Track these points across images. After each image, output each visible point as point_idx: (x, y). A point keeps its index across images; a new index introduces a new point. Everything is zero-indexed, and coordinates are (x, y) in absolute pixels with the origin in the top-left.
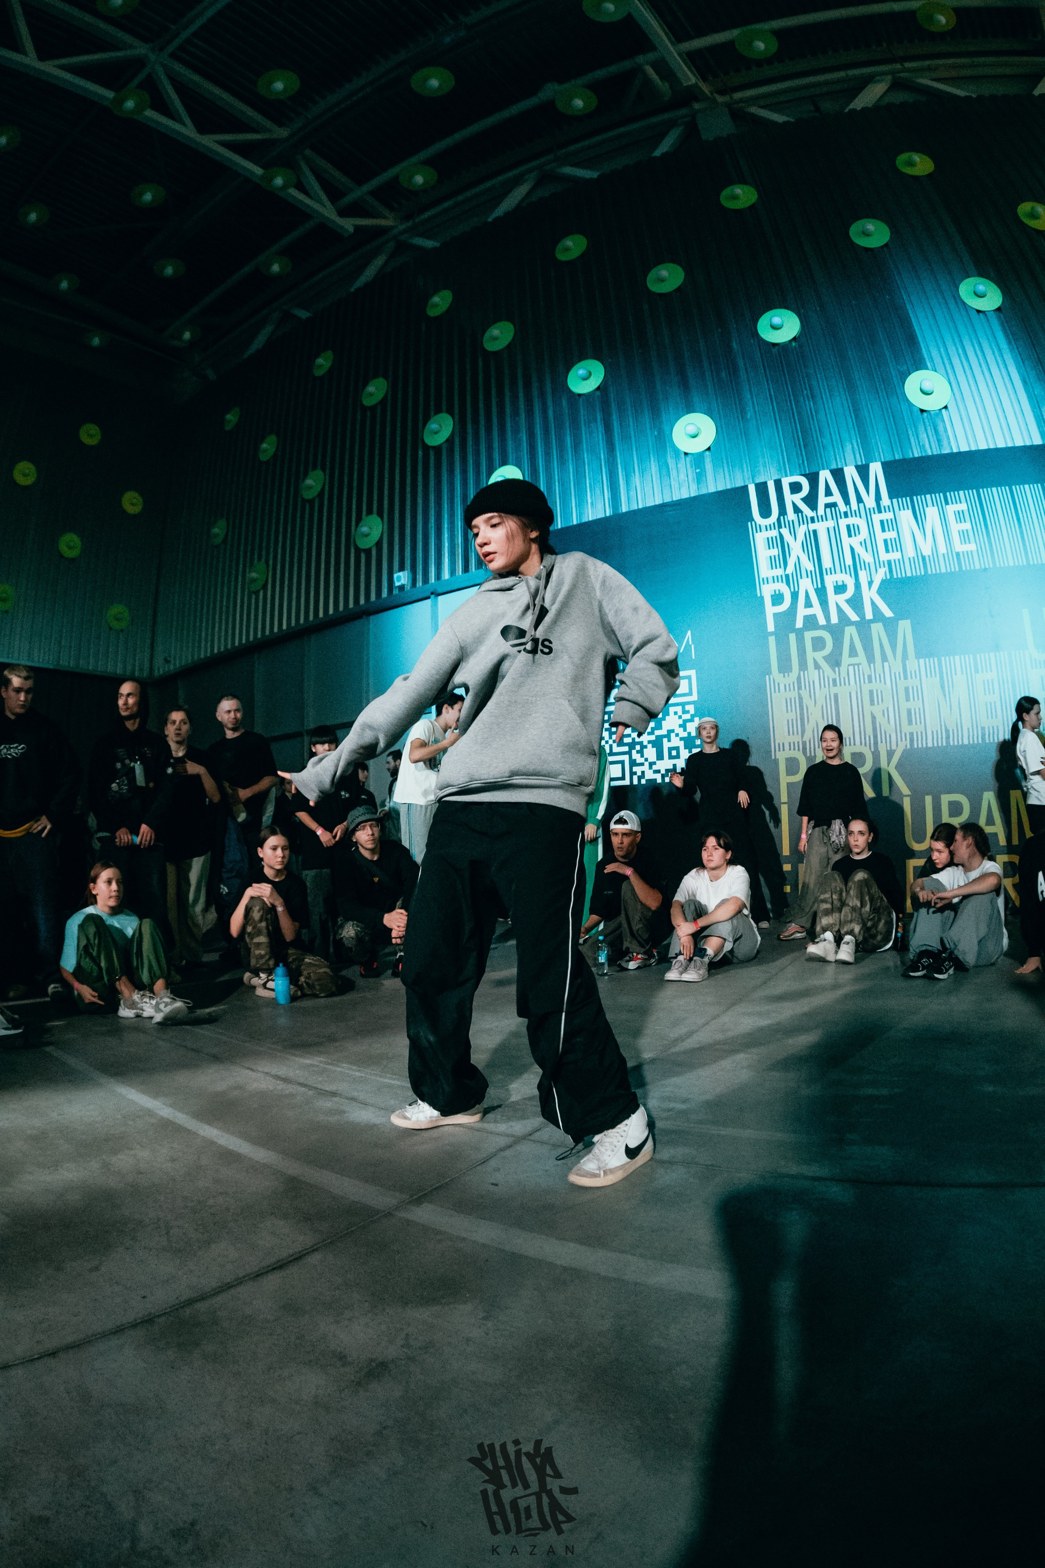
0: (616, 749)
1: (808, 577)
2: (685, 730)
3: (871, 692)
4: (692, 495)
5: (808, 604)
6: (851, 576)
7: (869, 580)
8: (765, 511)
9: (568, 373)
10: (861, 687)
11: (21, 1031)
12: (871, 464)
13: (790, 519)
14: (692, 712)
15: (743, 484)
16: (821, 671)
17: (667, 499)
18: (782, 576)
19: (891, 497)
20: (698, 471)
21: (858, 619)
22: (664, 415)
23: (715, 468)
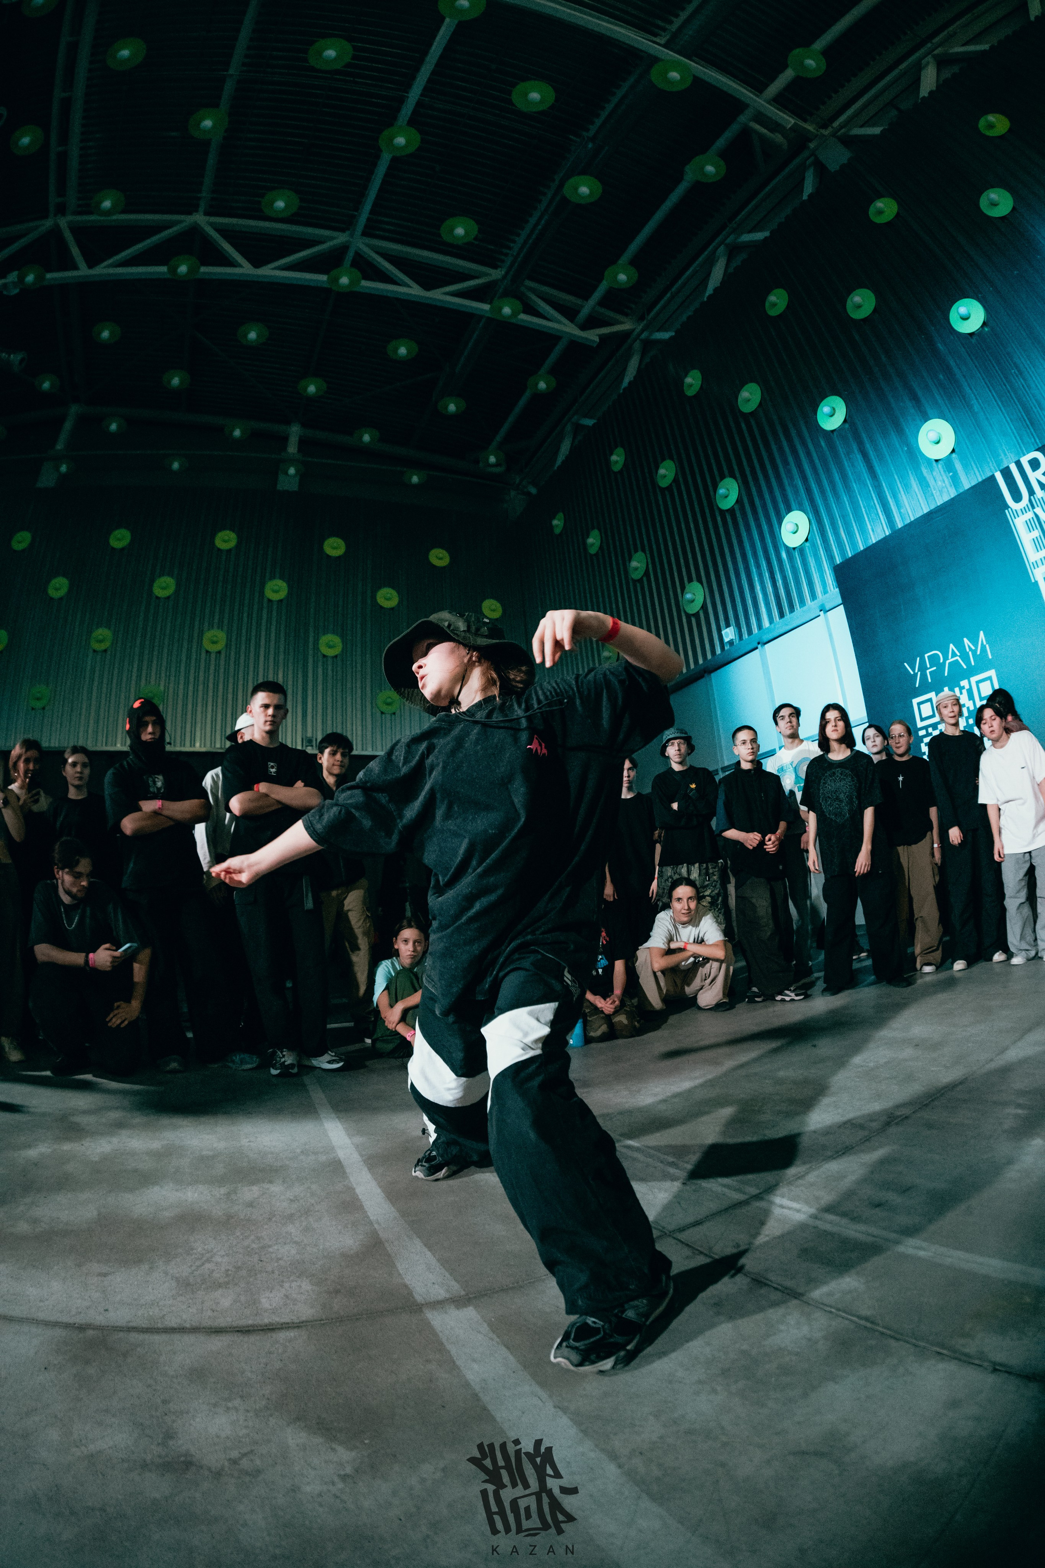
4: (951, 497)
8: (1017, 495)
9: (816, 413)
13: (1039, 496)
15: (989, 475)
17: (933, 507)
20: (951, 474)
22: (906, 429)
23: (965, 467)
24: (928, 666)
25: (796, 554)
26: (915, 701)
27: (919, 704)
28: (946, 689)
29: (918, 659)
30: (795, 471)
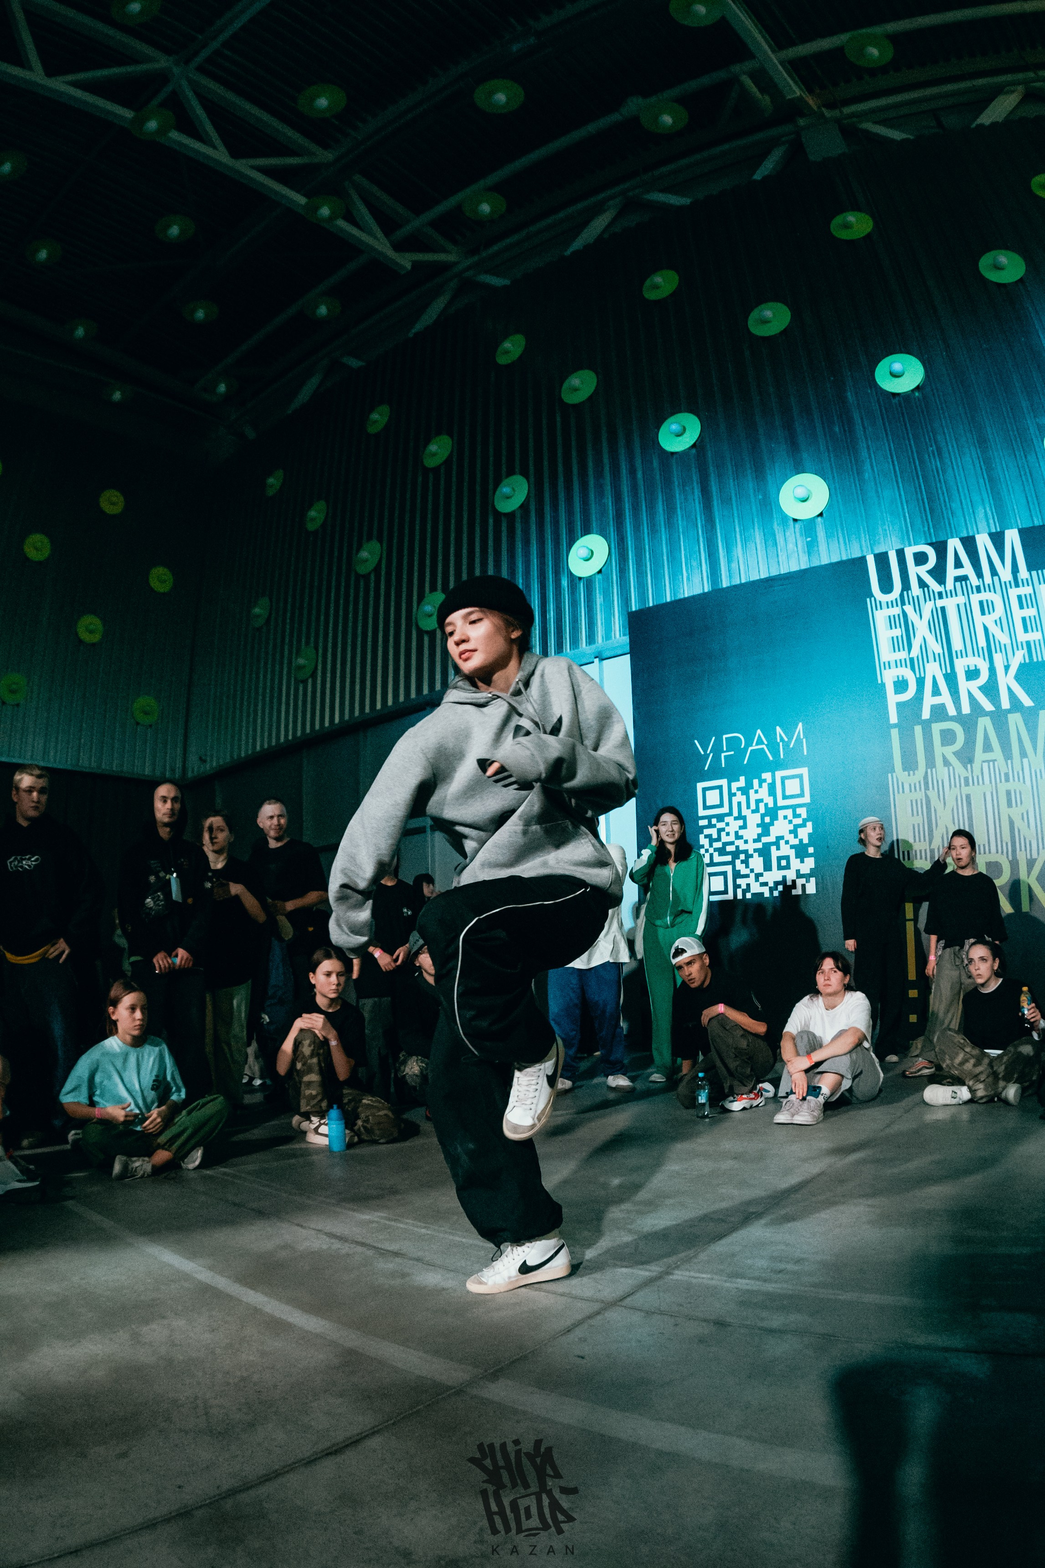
0: (717, 858)
1: (935, 661)
2: (796, 837)
3: (1008, 793)
4: (803, 567)
5: (936, 692)
6: (985, 660)
7: (1006, 664)
8: (886, 586)
9: (658, 428)
10: (996, 787)
11: (38, 1183)
12: (1006, 532)
13: (915, 595)
14: (804, 816)
15: (859, 555)
16: (951, 768)
17: (774, 573)
18: (905, 660)
19: (1030, 568)
20: (809, 539)
21: (993, 709)
22: (769, 477)
23: (828, 536)
24: (725, 749)
25: (582, 586)
26: (700, 786)
27: (705, 790)
28: (742, 779)
29: (714, 738)
30: (608, 488)
